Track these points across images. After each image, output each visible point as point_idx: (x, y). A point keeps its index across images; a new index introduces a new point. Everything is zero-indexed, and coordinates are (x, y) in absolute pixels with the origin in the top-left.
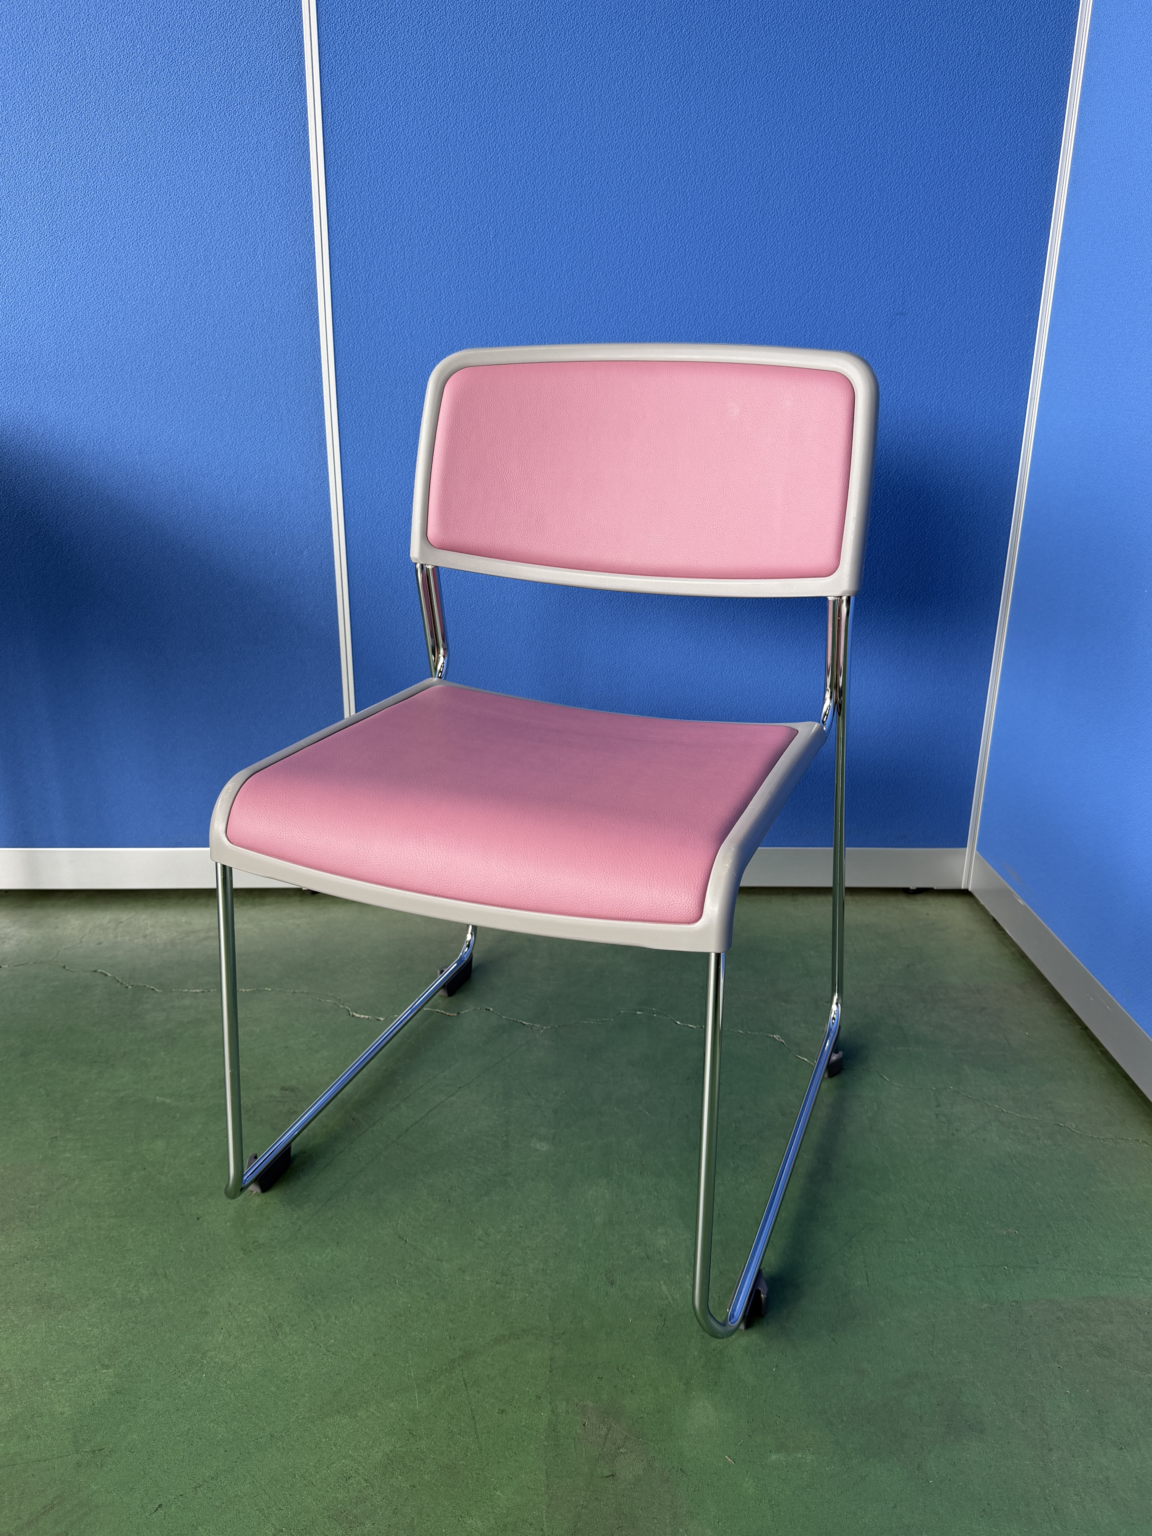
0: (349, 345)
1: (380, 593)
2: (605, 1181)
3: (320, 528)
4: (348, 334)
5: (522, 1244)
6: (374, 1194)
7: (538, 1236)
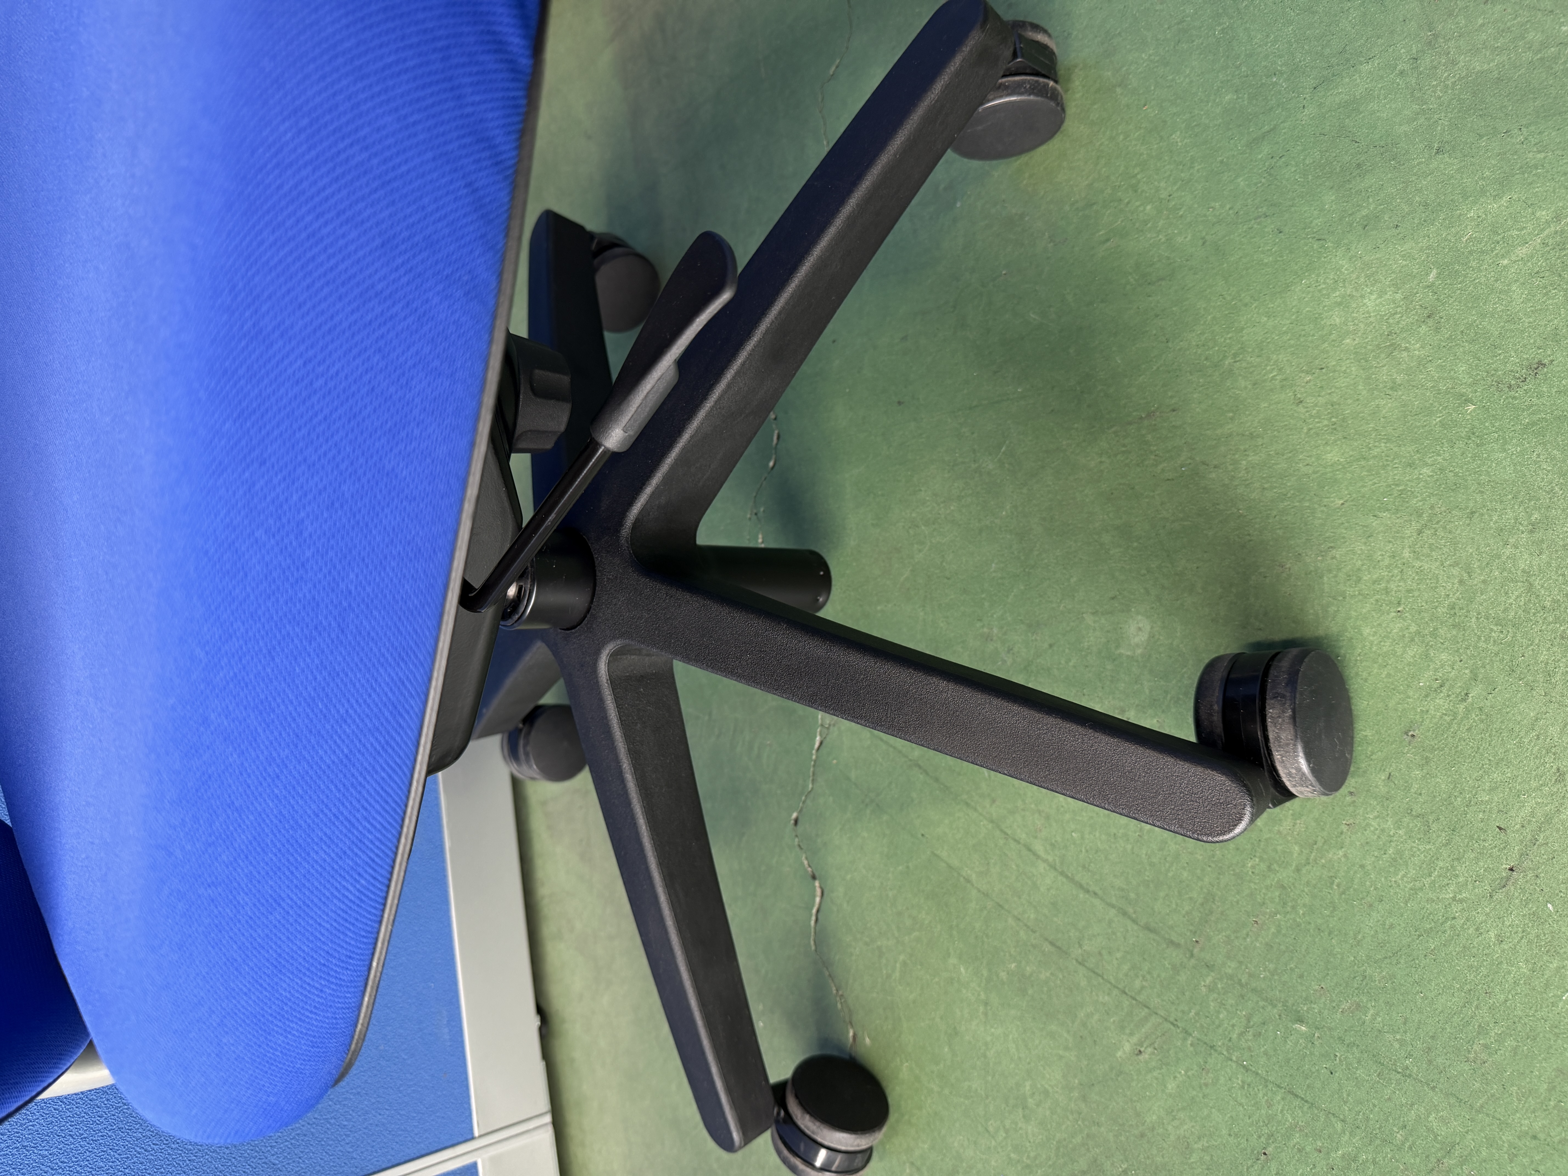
2: (1213, 475)
5: (1458, 599)
6: (1365, 971)
7: (1420, 571)
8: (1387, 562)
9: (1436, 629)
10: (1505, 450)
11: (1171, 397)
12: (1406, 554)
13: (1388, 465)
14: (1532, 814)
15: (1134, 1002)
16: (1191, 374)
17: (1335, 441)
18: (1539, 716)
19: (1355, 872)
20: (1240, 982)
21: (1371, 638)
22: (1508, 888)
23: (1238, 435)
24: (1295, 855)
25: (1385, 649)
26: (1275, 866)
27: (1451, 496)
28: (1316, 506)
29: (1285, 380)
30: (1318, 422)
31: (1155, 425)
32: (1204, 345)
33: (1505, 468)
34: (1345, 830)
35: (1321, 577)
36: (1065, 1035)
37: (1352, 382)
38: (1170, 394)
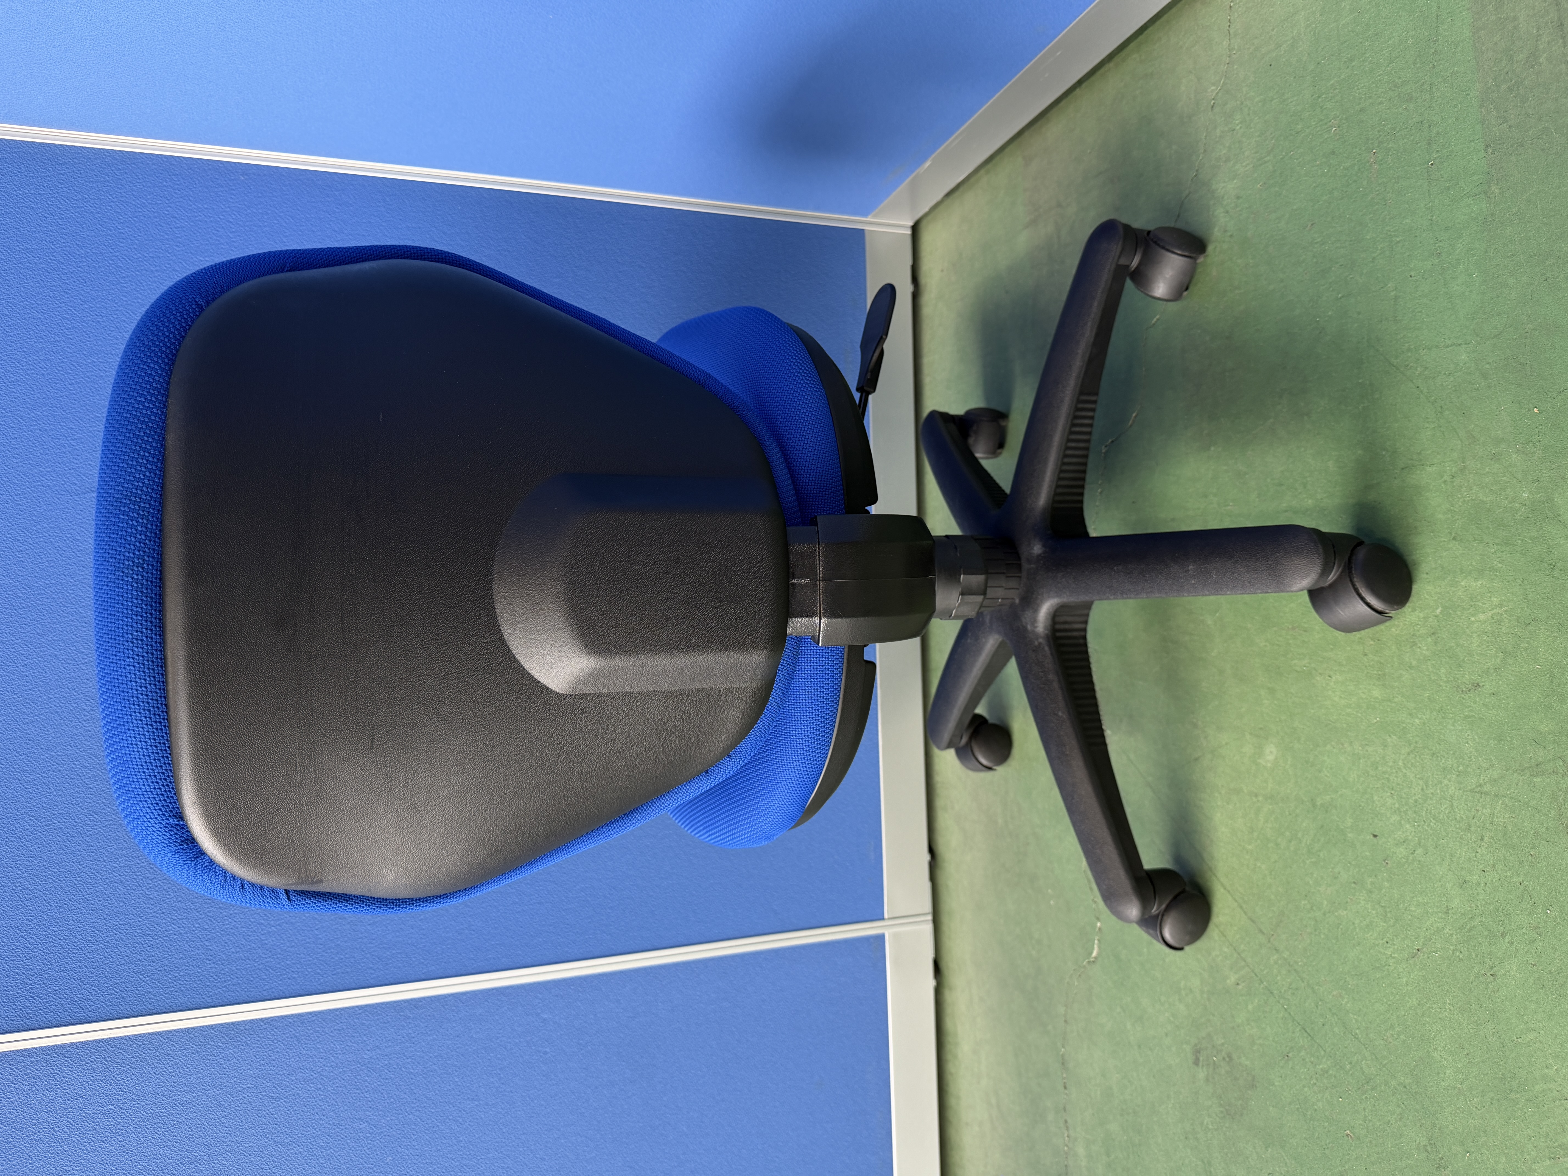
0: (294, 978)
1: (589, 920)
2: (1318, 678)
5: (1419, 798)
6: (1346, 978)
7: (1405, 775)
8: (1391, 764)
9: (1407, 810)
10: (1454, 726)
11: (1305, 623)
12: (1400, 764)
14: (1432, 925)
15: (1238, 957)
19: (1350, 925)
20: (1289, 964)
22: (1415, 958)
24: (1324, 906)
25: (1382, 811)
26: (1314, 908)
27: (1425, 740)
31: (1294, 636)
33: (1452, 735)
34: (1348, 901)
35: (1360, 759)
36: (1203, 963)
38: (1304, 620)
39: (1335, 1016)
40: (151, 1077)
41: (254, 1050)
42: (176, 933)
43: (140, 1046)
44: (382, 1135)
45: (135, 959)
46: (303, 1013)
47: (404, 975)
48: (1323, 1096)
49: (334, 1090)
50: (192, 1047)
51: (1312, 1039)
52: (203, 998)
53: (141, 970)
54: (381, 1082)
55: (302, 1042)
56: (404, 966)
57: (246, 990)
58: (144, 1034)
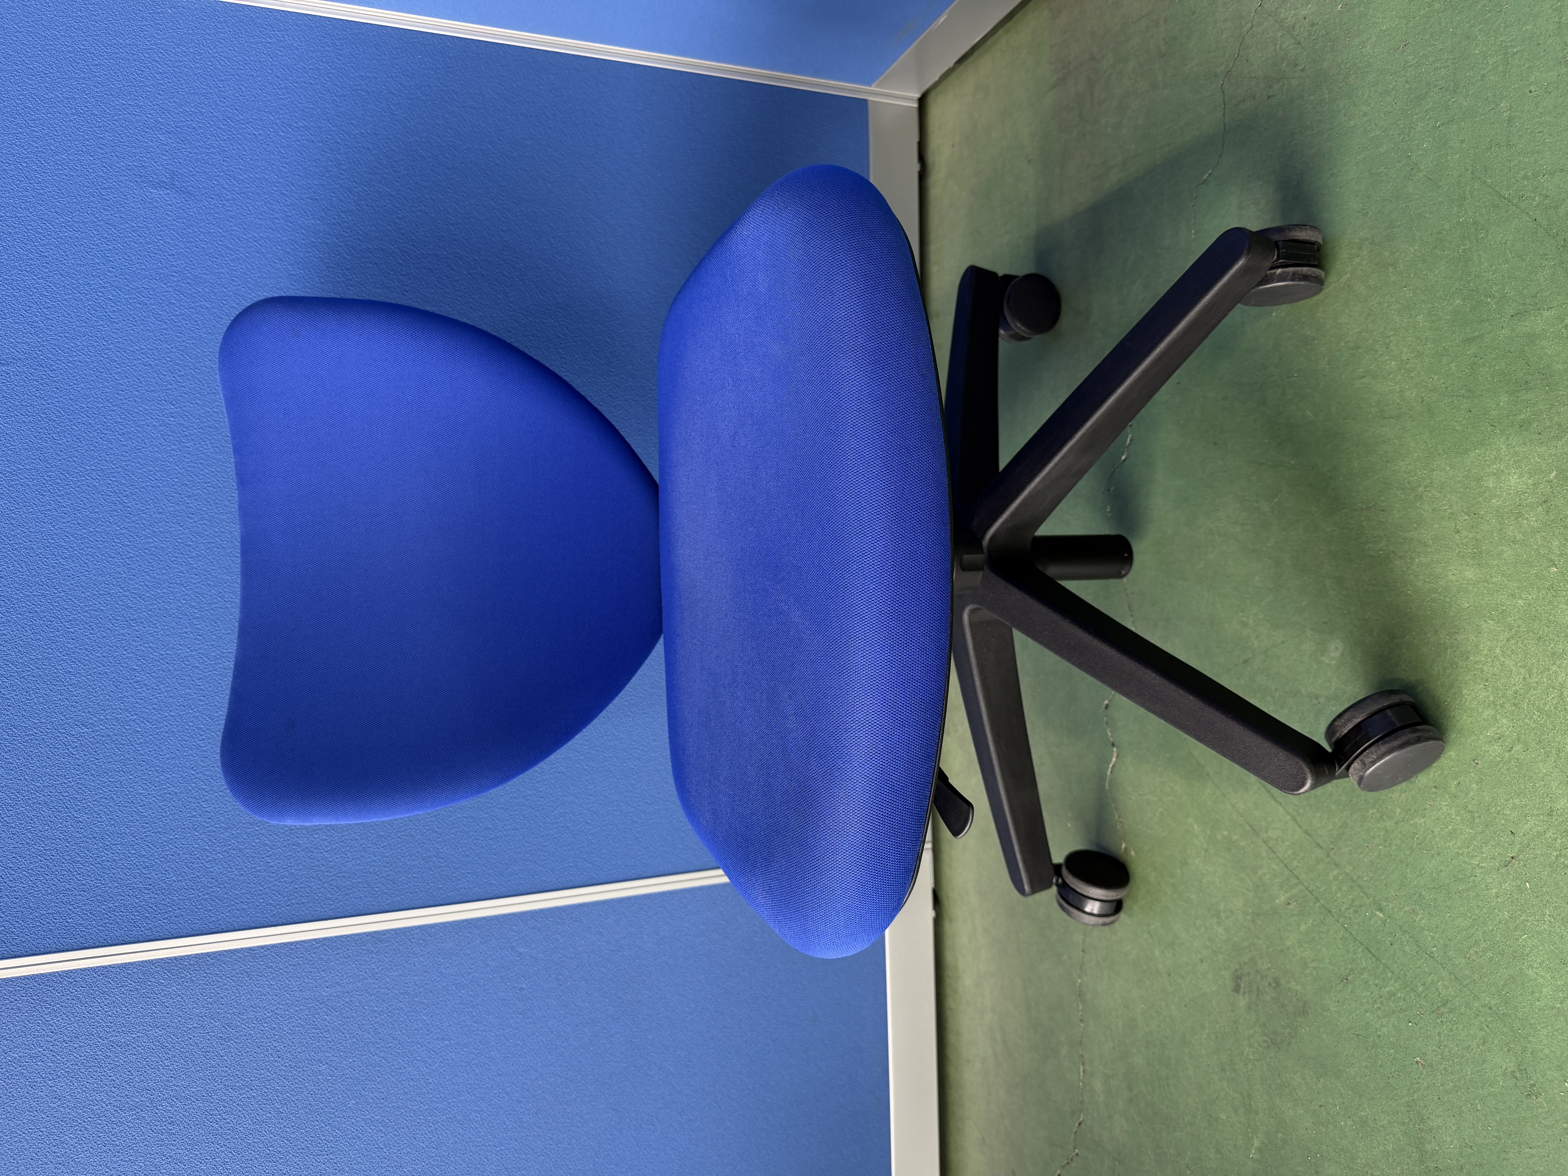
0: (244, 909)
1: (569, 847)
3: (488, 934)
4: (229, 911)
5: (1520, 689)
6: (1421, 892)
7: (1503, 664)
9: (1504, 703)
12: (1498, 651)
13: (1500, 591)
14: (1531, 830)
15: (1291, 873)
16: (1398, 490)
17: (1473, 565)
18: (1548, 773)
19: (1428, 834)
20: (1352, 879)
21: (1466, 696)
22: (1508, 867)
23: (1417, 540)
24: (1397, 814)
26: (1385, 817)
27: (1530, 623)
28: (1453, 603)
29: (1452, 513)
30: (1466, 549)
31: (1369, 517)
32: (1408, 473)
34: (1428, 808)
36: (1248, 881)
37: (1491, 529)
39: (1407, 935)
40: (84, 1017)
41: (200, 987)
42: (109, 859)
43: (71, 983)
44: (344, 1077)
45: (63, 888)
46: (254, 947)
47: (366, 906)
48: (1389, 1021)
49: (290, 1029)
50: (130, 984)
51: (1377, 959)
52: (142, 931)
53: (71, 900)
54: (343, 1021)
55: (254, 978)
56: (366, 896)
57: (190, 922)
58: (75, 970)
